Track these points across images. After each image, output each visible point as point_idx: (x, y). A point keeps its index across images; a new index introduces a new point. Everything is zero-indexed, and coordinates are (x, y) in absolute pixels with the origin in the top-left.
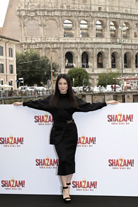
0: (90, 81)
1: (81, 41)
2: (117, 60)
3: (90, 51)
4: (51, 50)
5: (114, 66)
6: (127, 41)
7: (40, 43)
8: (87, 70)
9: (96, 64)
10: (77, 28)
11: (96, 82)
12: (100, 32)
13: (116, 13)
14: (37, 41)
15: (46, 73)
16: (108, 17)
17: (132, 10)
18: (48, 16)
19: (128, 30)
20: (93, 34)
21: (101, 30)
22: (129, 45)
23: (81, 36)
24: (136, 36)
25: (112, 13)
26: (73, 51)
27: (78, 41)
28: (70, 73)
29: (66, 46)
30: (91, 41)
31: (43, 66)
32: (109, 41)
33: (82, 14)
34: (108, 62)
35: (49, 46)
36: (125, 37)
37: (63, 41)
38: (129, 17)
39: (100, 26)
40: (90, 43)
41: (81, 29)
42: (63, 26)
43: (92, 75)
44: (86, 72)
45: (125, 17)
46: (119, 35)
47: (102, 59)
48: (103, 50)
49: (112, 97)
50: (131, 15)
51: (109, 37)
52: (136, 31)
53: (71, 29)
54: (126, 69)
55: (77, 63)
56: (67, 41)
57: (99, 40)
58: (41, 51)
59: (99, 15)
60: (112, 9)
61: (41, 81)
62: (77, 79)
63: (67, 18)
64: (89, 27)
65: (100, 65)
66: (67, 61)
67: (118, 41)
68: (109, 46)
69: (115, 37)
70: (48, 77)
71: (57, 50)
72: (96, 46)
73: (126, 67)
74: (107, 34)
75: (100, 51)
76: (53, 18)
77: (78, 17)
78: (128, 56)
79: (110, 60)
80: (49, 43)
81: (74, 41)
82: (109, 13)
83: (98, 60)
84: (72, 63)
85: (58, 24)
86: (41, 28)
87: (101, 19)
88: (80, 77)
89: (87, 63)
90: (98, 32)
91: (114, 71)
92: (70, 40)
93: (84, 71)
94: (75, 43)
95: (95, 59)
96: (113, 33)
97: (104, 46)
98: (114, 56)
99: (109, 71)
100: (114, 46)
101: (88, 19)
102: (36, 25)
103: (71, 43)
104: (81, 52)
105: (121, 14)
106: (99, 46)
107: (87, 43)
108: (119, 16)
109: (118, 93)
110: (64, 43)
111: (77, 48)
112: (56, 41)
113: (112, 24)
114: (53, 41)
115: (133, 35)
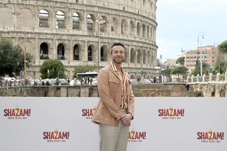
0: (66, 73)
1: (57, 32)
2: (94, 53)
3: (66, 42)
4: (26, 40)
5: (90, 59)
6: (103, 35)
7: (13, 32)
8: (63, 62)
9: (72, 56)
10: (54, 19)
11: (72, 74)
12: (77, 24)
13: (94, 6)
14: (9, 29)
15: (18, 64)
16: (85, 9)
17: (110, 4)
18: (23, 4)
19: (105, 23)
20: (69, 25)
21: (78, 22)
22: (106, 38)
23: (57, 27)
24: (112, 30)
25: (89, 6)
26: (48, 42)
27: (54, 32)
28: (45, 64)
29: (41, 36)
30: (67, 33)
31: (16, 56)
32: (86, 33)
33: (58, 5)
34: (84, 54)
35: (23, 35)
36: (102, 30)
37: (38, 31)
38: (106, 11)
39: (77, 18)
40: (67, 35)
41: (57, 20)
42: (38, 16)
43: (68, 67)
44: (62, 64)
45: (102, 10)
46: (96, 28)
47: (78, 52)
48: (80, 43)
49: (87, 90)
50: (108, 9)
51: (86, 29)
52: (113, 25)
53: (47, 20)
54: (103, 62)
55: (53, 54)
56: (42, 32)
57: (76, 32)
58: (13, 40)
59: (76, 7)
60: (89, 2)
61: (13, 71)
62: (53, 70)
63: (43, 8)
64: (65, 18)
65: (76, 57)
66: (42, 51)
67: (95, 34)
68: (86, 39)
69: (92, 29)
70: (21, 67)
71: (31, 40)
72: (73, 38)
73: (102, 60)
74: (84, 26)
75: (77, 43)
76: (28, 7)
77: (54, 7)
78: (104, 49)
79: (86, 53)
80: (23, 32)
81: (50, 32)
82: (86, 6)
83: (74, 52)
84: (48, 54)
85: (34, 14)
86: (15, 17)
87: (78, 11)
88: (55, 69)
89: (63, 54)
90: (75, 23)
91: (91, 63)
92: (46, 30)
93: (60, 63)
94: (51, 34)
95: (72, 51)
96: (90, 25)
97: (81, 39)
98: (90, 48)
99: (86, 64)
100: (91, 39)
101: (64, 10)
102: (9, 13)
103: (46, 34)
104: (57, 43)
105: (99, 7)
106: (75, 38)
107: (63, 35)
108: (96, 9)
109: (94, 86)
110: (39, 34)
111: (52, 39)
112: (30, 31)
113: (89, 16)
114: (27, 30)
115: (110, 29)
